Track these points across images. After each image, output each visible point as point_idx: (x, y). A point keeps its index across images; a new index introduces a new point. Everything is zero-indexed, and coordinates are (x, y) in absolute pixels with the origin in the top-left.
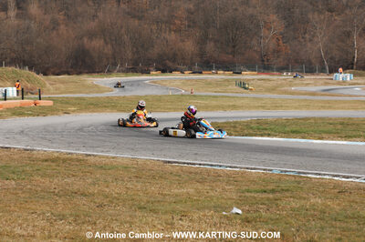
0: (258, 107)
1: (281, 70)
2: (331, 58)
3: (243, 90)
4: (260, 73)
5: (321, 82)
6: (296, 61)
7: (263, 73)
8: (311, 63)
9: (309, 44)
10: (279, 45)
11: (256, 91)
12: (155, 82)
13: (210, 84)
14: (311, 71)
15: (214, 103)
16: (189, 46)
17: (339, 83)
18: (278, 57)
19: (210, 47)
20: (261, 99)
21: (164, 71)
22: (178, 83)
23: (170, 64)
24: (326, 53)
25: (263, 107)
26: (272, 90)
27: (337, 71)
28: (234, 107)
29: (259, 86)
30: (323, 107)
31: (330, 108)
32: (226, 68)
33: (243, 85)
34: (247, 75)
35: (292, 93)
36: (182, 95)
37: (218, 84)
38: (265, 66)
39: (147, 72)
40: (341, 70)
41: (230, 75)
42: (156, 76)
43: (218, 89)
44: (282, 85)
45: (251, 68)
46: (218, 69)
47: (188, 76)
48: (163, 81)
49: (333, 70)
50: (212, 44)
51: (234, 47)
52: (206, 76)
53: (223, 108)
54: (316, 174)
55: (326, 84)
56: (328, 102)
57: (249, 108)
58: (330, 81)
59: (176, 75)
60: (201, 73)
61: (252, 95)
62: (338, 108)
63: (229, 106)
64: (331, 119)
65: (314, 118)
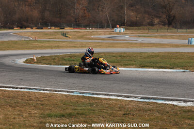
0: (72, 47)
1: (86, 26)
2: (113, 20)
3: (65, 37)
4: (74, 28)
5: (108, 33)
6: (94, 22)
7: (76, 28)
8: (102, 23)
9: (101, 13)
10: (85, 14)
11: (72, 38)
12: (16, 34)
13: (47, 34)
14: (102, 27)
15: (47, 45)
16: (36, 14)
17: (117, 33)
18: (84, 20)
19: (47, 14)
20: (74, 42)
21: (21, 28)
22: (29, 34)
23: (25, 24)
24: (110, 17)
25: (75, 47)
26: (81, 37)
27: (116, 27)
28: (58, 47)
29: (74, 35)
30: (109, 47)
31: (113, 47)
32: (56, 26)
33: (65, 35)
34: (67, 30)
35: (92, 39)
36: (30, 40)
37: (51, 34)
38: (77, 24)
39: (12, 28)
40: (118, 26)
41: (58, 29)
42: (17, 30)
43: (51, 37)
44: (86, 35)
45: (70, 25)
46: (52, 26)
47: (35, 30)
48: (20, 33)
49: (114, 27)
50: (48, 13)
51: (60, 14)
52: (45, 30)
53: (51, 47)
54: (106, 95)
55: (110, 34)
56: (112, 43)
57: (67, 47)
58: (112, 32)
59: (28, 30)
60: (42, 28)
61: (69, 40)
62: (117, 47)
63: (55, 46)
64: (114, 53)
65: (104, 53)
